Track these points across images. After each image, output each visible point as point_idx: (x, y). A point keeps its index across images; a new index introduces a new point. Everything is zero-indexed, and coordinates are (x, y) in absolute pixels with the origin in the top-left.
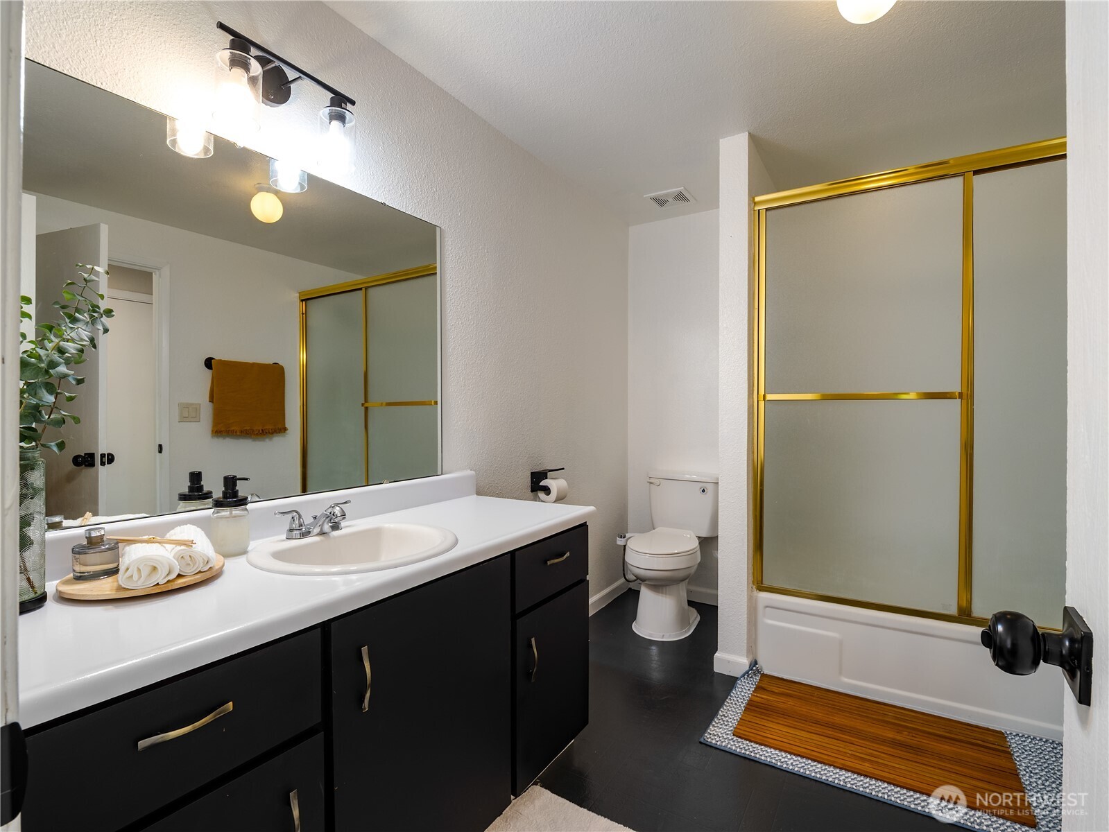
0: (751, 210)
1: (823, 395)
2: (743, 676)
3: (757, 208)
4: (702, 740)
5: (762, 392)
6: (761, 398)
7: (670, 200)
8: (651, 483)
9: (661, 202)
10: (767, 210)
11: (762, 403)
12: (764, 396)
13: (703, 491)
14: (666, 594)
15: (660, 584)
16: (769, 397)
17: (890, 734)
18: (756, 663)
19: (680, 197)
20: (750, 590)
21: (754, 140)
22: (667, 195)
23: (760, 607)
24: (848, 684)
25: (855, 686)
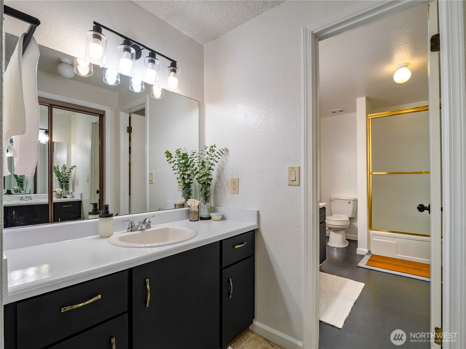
0: (367, 119)
1: (388, 173)
2: (366, 254)
3: (368, 118)
4: (357, 266)
5: (371, 172)
6: (371, 173)
7: (337, 112)
8: (331, 200)
9: (334, 112)
10: (371, 118)
11: (371, 175)
12: (372, 173)
13: (349, 203)
14: (339, 233)
15: (337, 230)
16: (373, 173)
17: (412, 266)
18: (370, 251)
19: (341, 111)
20: (368, 230)
21: (367, 99)
22: (337, 111)
23: (371, 235)
24: (399, 256)
25: (401, 257)
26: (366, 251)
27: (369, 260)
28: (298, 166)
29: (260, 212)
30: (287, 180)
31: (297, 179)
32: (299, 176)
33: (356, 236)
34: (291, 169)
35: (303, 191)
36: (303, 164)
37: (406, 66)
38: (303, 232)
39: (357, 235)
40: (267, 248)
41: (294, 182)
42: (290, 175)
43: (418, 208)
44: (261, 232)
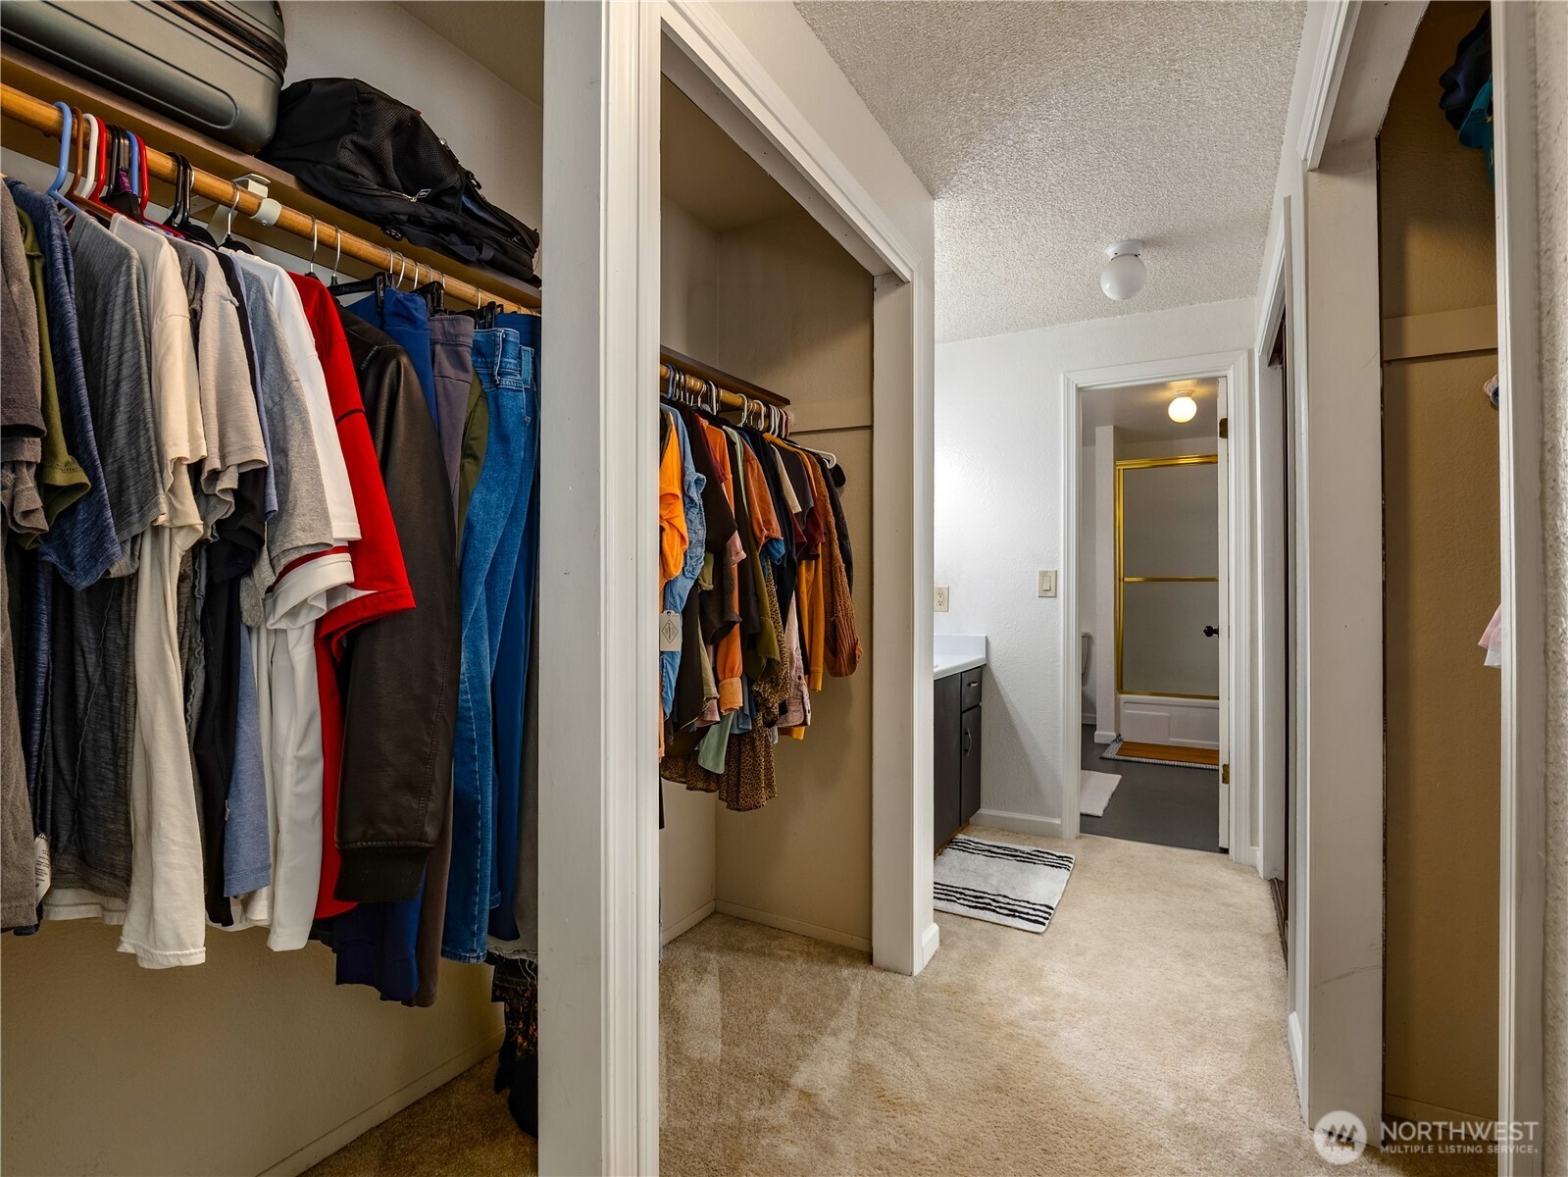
0: (1115, 469)
2: (1113, 741)
3: (1118, 468)
5: (1121, 577)
6: (1121, 580)
10: (1124, 469)
11: (1121, 584)
12: (1123, 581)
16: (1126, 579)
18: (1120, 735)
20: (1116, 697)
21: (1116, 429)
23: (1122, 703)
24: (1174, 741)
25: (1176, 742)
26: (1114, 734)
27: (1120, 749)
28: (1054, 569)
29: (989, 639)
30: (1037, 589)
31: (1053, 589)
32: (1056, 584)
33: (1093, 715)
34: (1043, 574)
35: (1062, 603)
36: (1062, 567)
37: (1188, 395)
38: (1061, 663)
39: (1096, 713)
40: (1002, 693)
41: (1048, 592)
42: (1042, 582)
43: (1205, 631)
44: (990, 670)
